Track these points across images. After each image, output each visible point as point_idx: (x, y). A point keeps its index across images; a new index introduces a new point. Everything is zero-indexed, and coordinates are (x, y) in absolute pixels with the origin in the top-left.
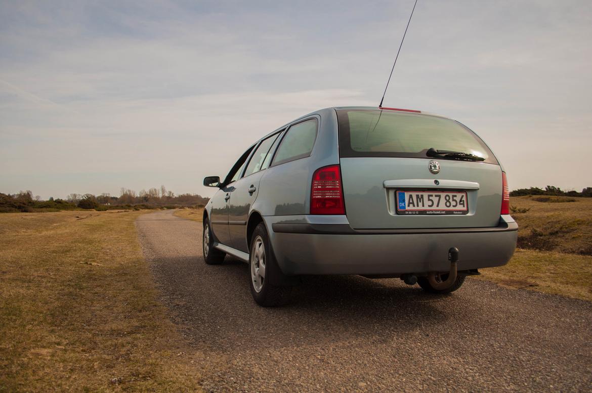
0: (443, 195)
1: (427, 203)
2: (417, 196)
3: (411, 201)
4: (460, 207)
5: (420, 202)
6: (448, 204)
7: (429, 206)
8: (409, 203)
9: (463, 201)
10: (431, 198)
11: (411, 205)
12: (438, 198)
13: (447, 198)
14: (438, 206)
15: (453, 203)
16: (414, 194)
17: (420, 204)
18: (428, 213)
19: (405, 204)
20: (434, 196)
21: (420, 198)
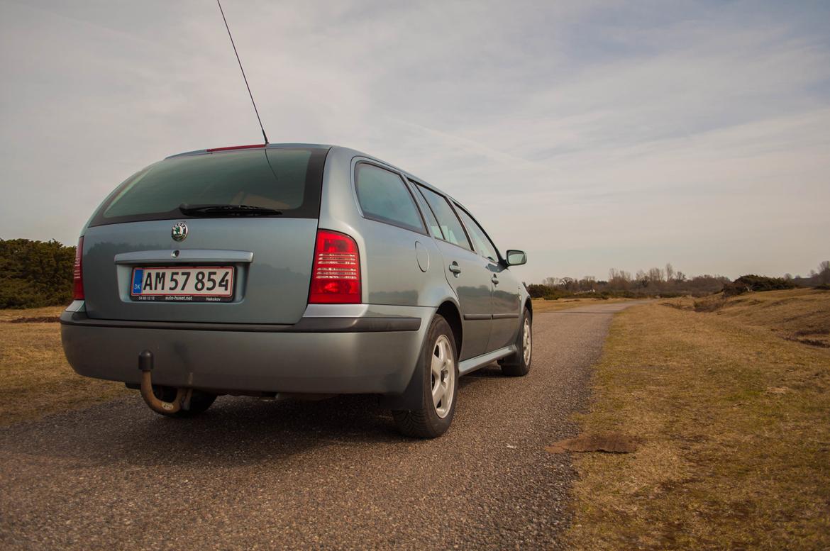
0: (194, 272)
1: (169, 284)
2: (158, 275)
3: (148, 282)
4: (219, 291)
5: (160, 283)
6: (200, 286)
7: (171, 289)
8: (146, 285)
9: (227, 281)
10: (175, 277)
11: (148, 287)
12: (186, 276)
13: (200, 277)
14: (183, 289)
15: (210, 284)
16: (154, 272)
17: (160, 286)
18: (167, 298)
19: (141, 287)
20: (180, 274)
21: (161, 277)
